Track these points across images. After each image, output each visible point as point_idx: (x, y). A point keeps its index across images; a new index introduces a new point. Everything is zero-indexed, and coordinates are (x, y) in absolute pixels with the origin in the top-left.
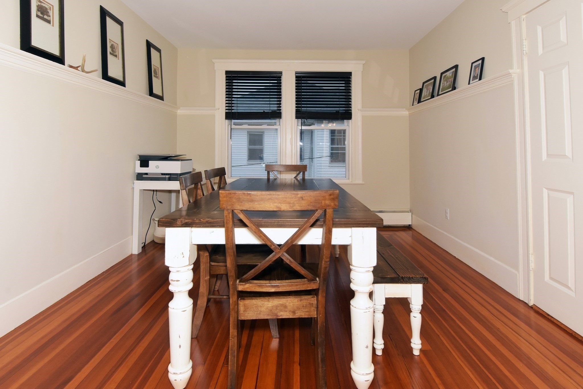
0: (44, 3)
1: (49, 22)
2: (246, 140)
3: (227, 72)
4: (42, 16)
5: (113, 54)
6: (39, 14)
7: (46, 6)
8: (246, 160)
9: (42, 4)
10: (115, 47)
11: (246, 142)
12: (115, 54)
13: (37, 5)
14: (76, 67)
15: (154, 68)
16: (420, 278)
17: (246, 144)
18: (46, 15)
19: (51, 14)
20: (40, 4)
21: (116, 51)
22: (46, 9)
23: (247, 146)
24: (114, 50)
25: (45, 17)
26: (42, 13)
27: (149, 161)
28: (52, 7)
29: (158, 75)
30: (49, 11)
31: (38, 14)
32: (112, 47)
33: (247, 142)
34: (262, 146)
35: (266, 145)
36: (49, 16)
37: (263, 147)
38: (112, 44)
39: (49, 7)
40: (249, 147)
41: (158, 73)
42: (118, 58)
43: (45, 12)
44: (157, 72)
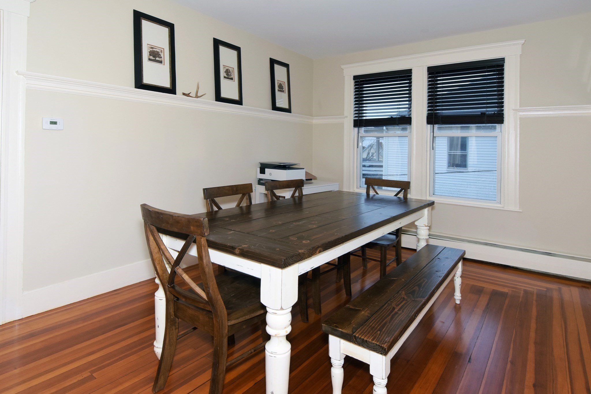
0: (156, 48)
1: (161, 62)
2: (446, 144)
3: (355, 77)
4: (154, 59)
5: (228, 77)
6: (152, 58)
7: (158, 50)
8: (446, 167)
9: (154, 50)
10: (231, 71)
11: (446, 147)
12: (230, 77)
13: (150, 51)
14: (188, 94)
15: (279, 83)
16: (375, 345)
17: (446, 149)
18: (158, 57)
19: (162, 55)
20: (151, 50)
21: (232, 74)
22: (158, 52)
23: (447, 151)
24: (229, 74)
25: (157, 59)
26: (153, 57)
27: (266, 169)
28: (163, 50)
29: (284, 89)
30: (160, 53)
31: (150, 58)
32: (227, 72)
33: (448, 147)
34: (466, 151)
35: (470, 150)
36: (161, 57)
37: (466, 153)
38: (227, 69)
39: (160, 50)
40: (449, 152)
41: (284, 88)
42: (233, 81)
43: (157, 55)
44: (283, 86)
